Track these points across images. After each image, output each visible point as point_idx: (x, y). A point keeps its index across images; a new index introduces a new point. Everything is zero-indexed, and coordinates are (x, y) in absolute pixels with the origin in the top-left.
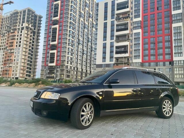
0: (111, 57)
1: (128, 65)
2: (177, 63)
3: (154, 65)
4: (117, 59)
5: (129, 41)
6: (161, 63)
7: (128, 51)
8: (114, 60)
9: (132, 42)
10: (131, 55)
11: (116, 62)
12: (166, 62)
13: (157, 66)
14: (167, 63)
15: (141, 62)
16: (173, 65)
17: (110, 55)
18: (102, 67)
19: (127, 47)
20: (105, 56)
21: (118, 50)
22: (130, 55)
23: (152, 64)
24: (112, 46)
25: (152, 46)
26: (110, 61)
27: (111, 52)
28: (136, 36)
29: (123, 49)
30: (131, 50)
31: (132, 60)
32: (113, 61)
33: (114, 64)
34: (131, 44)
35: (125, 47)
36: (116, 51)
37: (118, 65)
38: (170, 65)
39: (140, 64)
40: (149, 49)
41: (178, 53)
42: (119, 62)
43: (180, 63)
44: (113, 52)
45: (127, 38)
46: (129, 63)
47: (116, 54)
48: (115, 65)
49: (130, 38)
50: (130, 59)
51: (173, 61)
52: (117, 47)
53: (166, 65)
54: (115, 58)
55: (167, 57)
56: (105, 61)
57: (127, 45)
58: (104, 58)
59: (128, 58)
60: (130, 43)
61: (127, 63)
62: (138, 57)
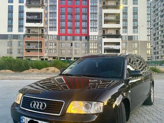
0: (21, 26)
1: (42, 37)
2: (93, 38)
3: (71, 39)
4: (29, 29)
5: (44, 7)
6: (78, 37)
7: (42, 20)
8: (25, 29)
9: (46, 9)
10: (46, 26)
11: (27, 33)
12: (82, 37)
13: (74, 40)
14: (84, 38)
15: (57, 34)
16: (88, 40)
17: (19, 23)
18: (7, 39)
19: (40, 15)
20: (12, 23)
21: (30, 17)
22: (44, 26)
23: (69, 37)
24: (21, 12)
25: (69, 17)
26: (20, 31)
27: (21, 19)
28: (52, 3)
29: (37, 16)
30: (46, 19)
31: (47, 31)
32: (22, 31)
33: (24, 36)
34: (46, 12)
35: (39, 14)
36: (26, 18)
37: (30, 37)
38: (86, 40)
39: (56, 37)
40: (66, 21)
41: (94, 28)
42: (30, 33)
43: (95, 38)
44: (23, 19)
45: (41, 4)
46: (43, 35)
47: (26, 22)
48: (26, 36)
49: (45, 4)
50: (44, 31)
51: (89, 36)
52: (28, 14)
53: (82, 40)
54: (26, 27)
55: (84, 31)
56: (12, 31)
57: (41, 12)
58: (10, 26)
59: (42, 29)
60: (44, 11)
61: (41, 35)
62: (54, 28)
